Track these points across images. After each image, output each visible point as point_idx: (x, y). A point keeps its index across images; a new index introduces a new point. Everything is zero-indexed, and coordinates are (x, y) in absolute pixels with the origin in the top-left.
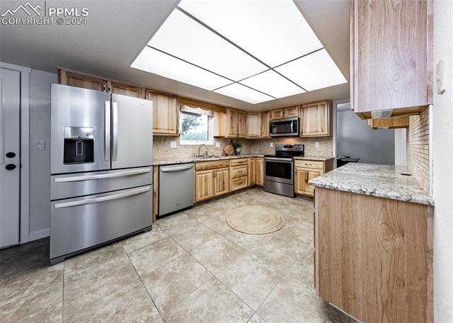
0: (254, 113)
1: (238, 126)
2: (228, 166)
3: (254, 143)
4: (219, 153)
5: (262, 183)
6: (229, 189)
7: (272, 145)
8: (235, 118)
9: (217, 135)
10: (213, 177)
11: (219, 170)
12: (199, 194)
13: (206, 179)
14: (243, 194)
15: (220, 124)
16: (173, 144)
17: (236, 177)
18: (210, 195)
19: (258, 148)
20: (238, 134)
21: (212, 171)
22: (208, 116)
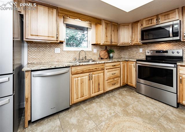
0: (125, 25)
1: (111, 35)
2: (103, 69)
3: (123, 49)
4: (96, 57)
5: (134, 84)
6: (104, 90)
7: (141, 50)
8: (109, 29)
9: (94, 43)
10: (89, 80)
11: (95, 73)
12: (75, 96)
13: (82, 82)
14: (116, 93)
15: (96, 34)
16: (57, 50)
17: (110, 79)
18: (86, 96)
19: (127, 54)
20: (111, 42)
21: (88, 74)
22: (87, 28)
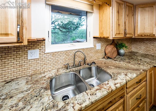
1: (125, 23)
9: (98, 35)
22: (87, 12)
